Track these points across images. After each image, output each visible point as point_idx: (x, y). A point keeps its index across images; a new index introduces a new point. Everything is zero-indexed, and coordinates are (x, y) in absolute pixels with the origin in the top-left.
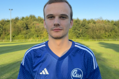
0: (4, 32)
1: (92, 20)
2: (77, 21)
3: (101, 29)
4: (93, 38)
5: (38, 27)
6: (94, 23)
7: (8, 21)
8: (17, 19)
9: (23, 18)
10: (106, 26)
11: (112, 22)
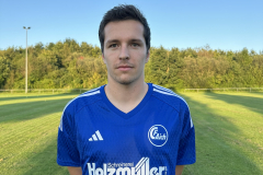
0: (12, 74)
1: (190, 50)
2: (161, 52)
3: (206, 68)
4: (192, 86)
5: (83, 63)
6: (195, 56)
7: (21, 51)
8: (39, 48)
9: (52, 45)
10: (217, 62)
11: (230, 54)
